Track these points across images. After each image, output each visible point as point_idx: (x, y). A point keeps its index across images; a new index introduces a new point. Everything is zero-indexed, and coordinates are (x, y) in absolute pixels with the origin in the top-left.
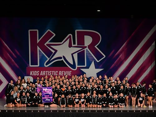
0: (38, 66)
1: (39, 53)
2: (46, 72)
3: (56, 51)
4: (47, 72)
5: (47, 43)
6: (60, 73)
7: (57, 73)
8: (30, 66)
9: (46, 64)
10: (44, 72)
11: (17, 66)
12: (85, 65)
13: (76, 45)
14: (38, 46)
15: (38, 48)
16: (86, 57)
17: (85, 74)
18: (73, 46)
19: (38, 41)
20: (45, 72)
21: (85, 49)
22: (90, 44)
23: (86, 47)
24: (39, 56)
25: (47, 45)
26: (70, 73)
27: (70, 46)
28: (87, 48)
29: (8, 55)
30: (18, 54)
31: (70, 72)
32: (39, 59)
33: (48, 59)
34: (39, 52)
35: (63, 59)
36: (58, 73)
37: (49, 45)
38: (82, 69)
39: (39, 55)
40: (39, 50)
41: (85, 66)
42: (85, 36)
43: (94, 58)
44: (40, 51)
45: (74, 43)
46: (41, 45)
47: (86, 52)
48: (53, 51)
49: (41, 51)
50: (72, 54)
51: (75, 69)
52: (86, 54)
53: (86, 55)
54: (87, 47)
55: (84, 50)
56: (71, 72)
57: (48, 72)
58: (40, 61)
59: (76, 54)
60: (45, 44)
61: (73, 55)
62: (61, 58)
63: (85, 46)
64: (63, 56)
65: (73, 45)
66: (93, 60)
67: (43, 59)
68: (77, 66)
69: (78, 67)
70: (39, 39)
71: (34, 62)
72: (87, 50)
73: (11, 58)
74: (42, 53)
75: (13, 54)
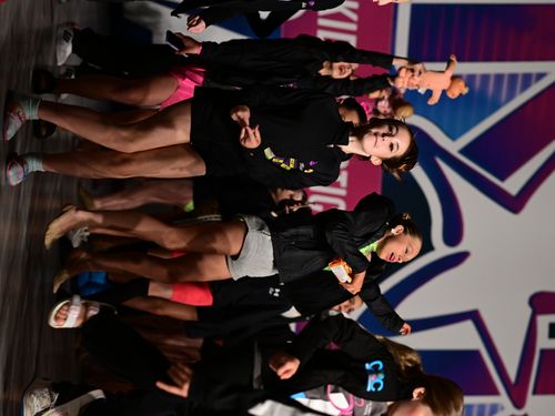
1: (513, 77)
3: (514, 204)
13: (544, 342)
33: (454, 147)
34: (527, 76)
35: (441, 250)
39: (499, 77)
40: (540, 76)
44: (528, 80)
48: (513, 185)
64: (462, 257)
65: (544, 322)
74: (511, 97)
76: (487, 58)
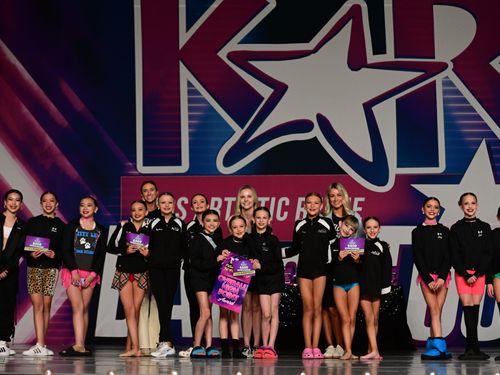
0: (184, 167)
1: (190, 101)
2: (225, 204)
3: (280, 89)
4: (230, 200)
5: (234, 45)
6: (299, 209)
7: (284, 208)
8: (142, 169)
9: (228, 162)
10: (214, 200)
11: (73, 172)
12: (436, 164)
14: (181, 65)
15: (185, 75)
16: (447, 118)
18: (369, 62)
19: (184, 37)
20: (219, 200)
21: (439, 79)
22: (467, 49)
23: (443, 66)
24: (190, 117)
25: (231, 56)
27: (356, 61)
28: (449, 73)
29: (26, 110)
30: (79, 105)
31: (357, 200)
32: (190, 134)
33: (239, 132)
34: (190, 92)
36: (291, 209)
37: (240, 58)
38: (416, 186)
39: (190, 109)
40: (190, 84)
41: (441, 169)
42: (436, 8)
43: (486, 126)
44: (192, 91)
45: (380, 48)
46: (202, 56)
47: (445, 92)
48: (266, 92)
49: (197, 92)
50: (368, 107)
52: (445, 101)
53: (446, 109)
54: (451, 66)
55: (434, 83)
56: (360, 204)
57: (234, 203)
58: (191, 144)
59: (391, 103)
60: (223, 54)
61: (374, 109)
62: (305, 126)
63: (438, 58)
65: (371, 58)
66: (483, 135)
67: (207, 134)
68: (394, 170)
69: (398, 177)
70: (188, 29)
71: (163, 149)
72: (451, 84)
73: (41, 129)
74: (204, 101)
75: (52, 107)
76: (178, 118)
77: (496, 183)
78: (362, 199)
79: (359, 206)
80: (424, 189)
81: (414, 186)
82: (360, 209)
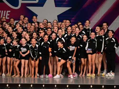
17: (36, 16)
26: (7, 15)
31: (8, 12)
38: (30, 8)
41: (37, 1)
51: (17, 6)
56: (9, 13)
68: (21, 2)
69: (22, 4)
77: (56, 6)
78: (10, 11)
79: (8, 14)
80: (31, 8)
81: (28, 7)
82: (9, 15)
